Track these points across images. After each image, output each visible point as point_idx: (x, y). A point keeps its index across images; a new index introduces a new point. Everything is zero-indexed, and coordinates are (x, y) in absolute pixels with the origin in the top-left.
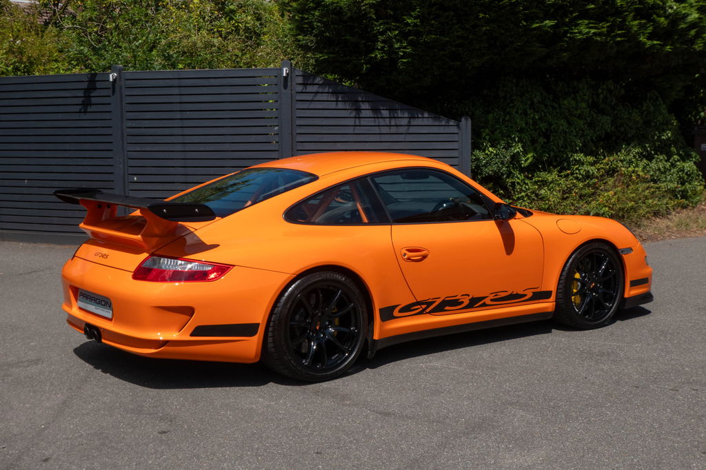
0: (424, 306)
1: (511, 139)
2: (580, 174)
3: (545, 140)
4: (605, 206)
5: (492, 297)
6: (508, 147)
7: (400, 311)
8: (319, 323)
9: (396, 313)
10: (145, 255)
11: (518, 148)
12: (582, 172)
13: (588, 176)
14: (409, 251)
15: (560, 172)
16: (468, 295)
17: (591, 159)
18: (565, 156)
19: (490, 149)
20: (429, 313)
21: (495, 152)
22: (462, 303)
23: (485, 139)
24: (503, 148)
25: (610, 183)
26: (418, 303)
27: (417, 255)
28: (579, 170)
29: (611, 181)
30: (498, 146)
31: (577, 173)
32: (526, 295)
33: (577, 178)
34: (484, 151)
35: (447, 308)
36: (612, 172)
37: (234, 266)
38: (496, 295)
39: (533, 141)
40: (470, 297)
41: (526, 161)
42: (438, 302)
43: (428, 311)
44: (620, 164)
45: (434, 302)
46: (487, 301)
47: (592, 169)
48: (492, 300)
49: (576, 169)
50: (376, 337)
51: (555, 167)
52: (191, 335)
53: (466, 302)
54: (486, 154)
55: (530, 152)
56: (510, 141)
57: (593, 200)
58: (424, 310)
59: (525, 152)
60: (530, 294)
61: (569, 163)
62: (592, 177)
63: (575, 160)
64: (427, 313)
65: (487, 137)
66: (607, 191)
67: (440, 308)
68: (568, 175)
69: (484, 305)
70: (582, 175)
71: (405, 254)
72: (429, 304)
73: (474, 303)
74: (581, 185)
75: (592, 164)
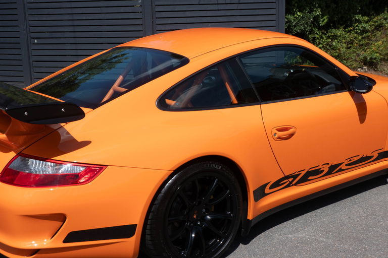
0: (291, 180)
1: (313, 5)
2: (359, 30)
3: (336, 5)
4: (377, 53)
5: (347, 162)
6: (311, 11)
7: (270, 188)
8: (196, 212)
9: (267, 190)
10: (12, 154)
11: (318, 12)
12: (360, 28)
13: (364, 31)
14: (279, 130)
15: (345, 28)
16: (328, 164)
17: (366, 18)
18: (349, 17)
19: (298, 13)
20: (295, 185)
21: (302, 15)
22: (323, 171)
23: (294, 5)
24: (308, 13)
25: (378, 35)
26: (286, 177)
27: (286, 133)
28: (358, 27)
29: (379, 33)
30: (304, 11)
31: (356, 29)
32: (373, 156)
33: (356, 33)
34: (294, 15)
35: (310, 178)
36: (379, 27)
37: (107, 166)
38: (350, 161)
39: (327, 6)
40: (330, 165)
41: (322, 22)
42: (303, 173)
43: (293, 183)
44: (384, 22)
45: (299, 174)
46: (343, 167)
47: (367, 27)
48: (346, 165)
49: (357, 26)
50: (250, 217)
51: (341, 25)
52: (65, 242)
53: (326, 169)
54: (296, 17)
55: (326, 15)
56: (312, 7)
57: (367, 49)
58: (291, 183)
59: (323, 15)
60: (376, 155)
61: (351, 22)
62: (367, 31)
63: (356, 20)
64: (293, 185)
65: (296, 5)
66: (377, 41)
67: (305, 179)
68: (351, 30)
69: (341, 170)
70: (361, 30)
71: (276, 133)
72: (295, 177)
73: (334, 169)
74: (360, 37)
75: (367, 22)
